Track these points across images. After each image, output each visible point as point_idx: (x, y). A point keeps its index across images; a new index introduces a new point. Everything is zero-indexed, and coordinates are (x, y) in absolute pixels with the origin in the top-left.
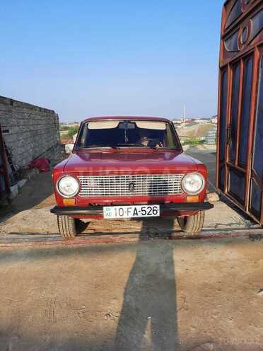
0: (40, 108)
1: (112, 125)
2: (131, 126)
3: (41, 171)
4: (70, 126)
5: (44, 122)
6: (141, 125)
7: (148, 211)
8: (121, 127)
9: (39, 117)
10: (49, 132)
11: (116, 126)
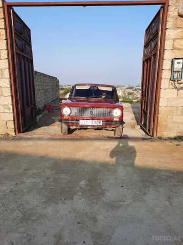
0: (50, 76)
1: (87, 87)
2: (96, 89)
3: (49, 112)
4: (65, 87)
5: (51, 84)
6: (101, 88)
7: (97, 122)
8: (91, 89)
9: (48, 81)
10: (53, 90)
11: (88, 88)
